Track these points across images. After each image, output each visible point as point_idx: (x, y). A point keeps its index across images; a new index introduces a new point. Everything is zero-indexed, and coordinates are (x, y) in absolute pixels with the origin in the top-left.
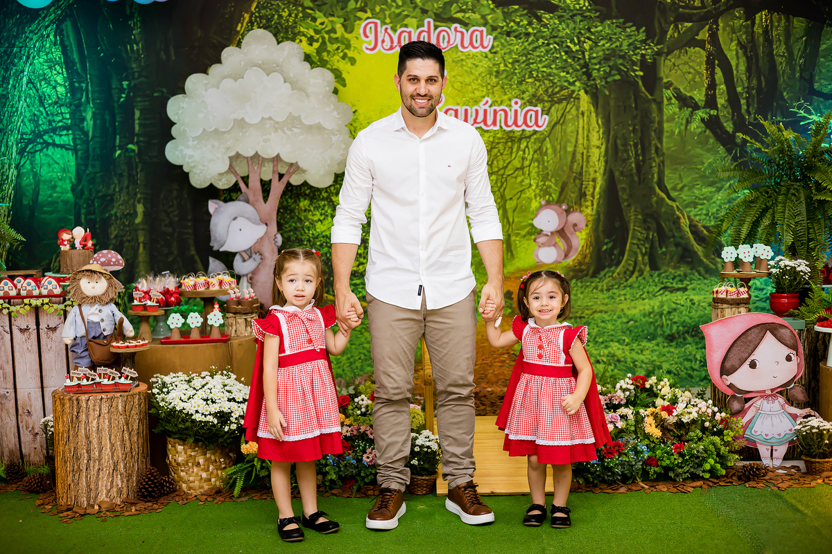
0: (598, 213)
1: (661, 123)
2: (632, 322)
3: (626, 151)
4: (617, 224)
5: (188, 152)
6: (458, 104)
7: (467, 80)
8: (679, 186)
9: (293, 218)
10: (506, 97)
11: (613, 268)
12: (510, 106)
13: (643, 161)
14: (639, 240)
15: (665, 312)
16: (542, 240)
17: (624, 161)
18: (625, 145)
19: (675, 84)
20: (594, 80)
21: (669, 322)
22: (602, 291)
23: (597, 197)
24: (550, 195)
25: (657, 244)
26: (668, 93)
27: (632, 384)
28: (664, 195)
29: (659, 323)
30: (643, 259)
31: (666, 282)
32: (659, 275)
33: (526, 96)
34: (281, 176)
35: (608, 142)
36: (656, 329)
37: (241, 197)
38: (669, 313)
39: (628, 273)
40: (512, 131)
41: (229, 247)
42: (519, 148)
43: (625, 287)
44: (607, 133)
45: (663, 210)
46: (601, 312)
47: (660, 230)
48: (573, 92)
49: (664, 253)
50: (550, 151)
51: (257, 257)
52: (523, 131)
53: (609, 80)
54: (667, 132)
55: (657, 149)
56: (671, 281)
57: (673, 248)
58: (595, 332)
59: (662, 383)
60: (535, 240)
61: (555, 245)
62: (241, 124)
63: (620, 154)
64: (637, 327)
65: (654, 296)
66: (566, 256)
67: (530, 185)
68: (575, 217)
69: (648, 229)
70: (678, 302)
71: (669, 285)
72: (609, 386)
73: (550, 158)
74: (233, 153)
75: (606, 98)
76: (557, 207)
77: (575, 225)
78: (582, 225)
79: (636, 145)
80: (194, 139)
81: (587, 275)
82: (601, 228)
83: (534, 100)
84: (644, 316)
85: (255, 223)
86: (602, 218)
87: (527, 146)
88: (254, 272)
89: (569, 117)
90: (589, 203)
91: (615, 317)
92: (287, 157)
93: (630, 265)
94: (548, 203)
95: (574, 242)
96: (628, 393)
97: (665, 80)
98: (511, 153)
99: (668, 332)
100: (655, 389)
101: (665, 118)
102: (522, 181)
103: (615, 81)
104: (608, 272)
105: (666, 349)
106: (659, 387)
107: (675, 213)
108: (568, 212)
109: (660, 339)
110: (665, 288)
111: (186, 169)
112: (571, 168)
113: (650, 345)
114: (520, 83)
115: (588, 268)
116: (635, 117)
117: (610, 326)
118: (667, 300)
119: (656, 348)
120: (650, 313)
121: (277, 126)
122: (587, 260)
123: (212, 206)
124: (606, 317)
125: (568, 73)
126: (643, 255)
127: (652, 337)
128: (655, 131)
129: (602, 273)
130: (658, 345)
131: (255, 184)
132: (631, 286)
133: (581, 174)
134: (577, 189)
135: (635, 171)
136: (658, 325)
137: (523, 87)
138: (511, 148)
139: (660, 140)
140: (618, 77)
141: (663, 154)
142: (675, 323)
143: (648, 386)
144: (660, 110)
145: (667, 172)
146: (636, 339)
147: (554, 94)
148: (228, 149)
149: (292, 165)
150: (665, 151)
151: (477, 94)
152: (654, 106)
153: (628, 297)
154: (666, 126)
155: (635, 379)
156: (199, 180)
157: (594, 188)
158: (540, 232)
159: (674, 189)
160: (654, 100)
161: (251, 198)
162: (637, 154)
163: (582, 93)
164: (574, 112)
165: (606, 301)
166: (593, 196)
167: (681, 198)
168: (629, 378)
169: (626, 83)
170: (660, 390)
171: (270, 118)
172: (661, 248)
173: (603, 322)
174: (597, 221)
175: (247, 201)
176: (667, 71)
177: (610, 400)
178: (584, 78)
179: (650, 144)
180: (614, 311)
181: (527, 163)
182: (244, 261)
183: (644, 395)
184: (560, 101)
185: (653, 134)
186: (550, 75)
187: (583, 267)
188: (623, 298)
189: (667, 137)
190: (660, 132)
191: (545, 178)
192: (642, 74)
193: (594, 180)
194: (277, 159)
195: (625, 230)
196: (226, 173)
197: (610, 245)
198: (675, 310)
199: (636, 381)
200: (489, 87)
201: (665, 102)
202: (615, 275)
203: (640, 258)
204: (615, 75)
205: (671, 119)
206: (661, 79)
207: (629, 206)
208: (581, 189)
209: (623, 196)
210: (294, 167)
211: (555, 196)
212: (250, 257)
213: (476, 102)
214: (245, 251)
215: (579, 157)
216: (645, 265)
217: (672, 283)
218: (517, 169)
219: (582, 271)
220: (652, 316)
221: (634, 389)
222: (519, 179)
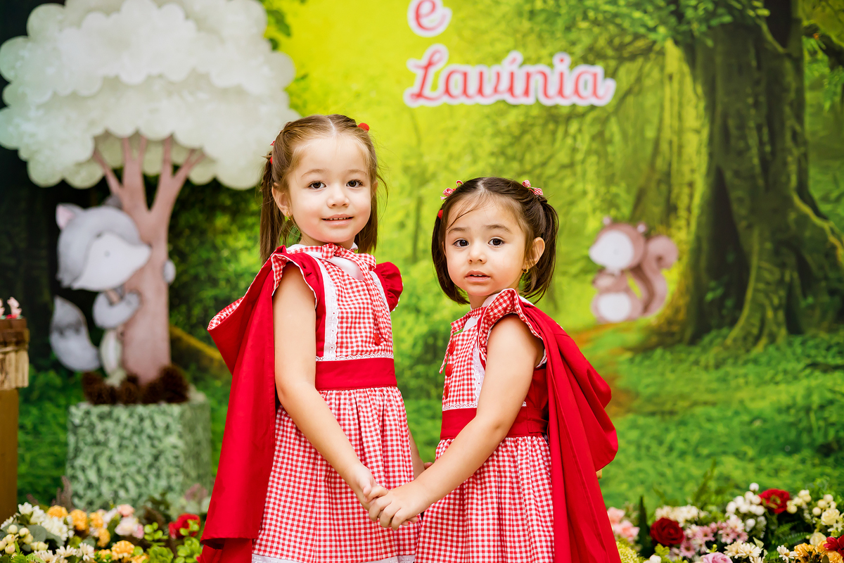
0: (698, 239)
1: (800, 92)
2: (757, 424)
3: (743, 137)
4: (731, 258)
5: (28, 127)
6: (468, 63)
7: (483, 24)
8: (834, 195)
9: (202, 243)
10: (544, 52)
11: (725, 331)
12: (551, 65)
13: (773, 153)
14: (768, 283)
15: (815, 406)
16: (605, 282)
17: (740, 153)
18: (742, 127)
19: (823, 29)
20: (689, 23)
21: (822, 423)
22: (706, 368)
23: (696, 211)
24: (618, 208)
25: (798, 291)
26: (811, 43)
27: (761, 504)
28: (807, 210)
29: (804, 424)
30: (775, 315)
31: (816, 356)
32: (803, 343)
33: (579, 50)
34: (176, 168)
35: (712, 122)
36: (799, 434)
37: (110, 201)
38: (822, 407)
39: (751, 339)
40: (556, 107)
41: (86, 282)
42: (566, 133)
43: (746, 363)
44: (711, 107)
45: (808, 234)
46: (705, 403)
47: (803, 267)
48: (654, 42)
49: (812, 307)
50: (617, 138)
51: (133, 299)
52: (574, 106)
53: (714, 22)
54: (812, 106)
55: (795, 135)
56: (824, 352)
57: (825, 298)
58: (695, 437)
59: (821, 503)
60: (594, 282)
61: (627, 291)
62: (113, 84)
63: (733, 142)
64: (766, 431)
65: (796, 378)
66: (646, 308)
67: (585, 193)
68: (659, 245)
69: (783, 266)
70: (837, 389)
71: (820, 359)
72: (713, 508)
73: (618, 149)
74: (98, 131)
75: (710, 53)
76: (628, 228)
77: (660, 259)
78: (672, 258)
79: (759, 128)
80: (39, 107)
81: (680, 341)
82: (703, 263)
83: (591, 56)
84: (780, 411)
85: (131, 242)
86: (705, 246)
87: (580, 130)
88: (128, 324)
89: (648, 82)
90: (682, 223)
91: (729, 413)
92: (187, 138)
93: (753, 325)
94: (615, 223)
95: (659, 286)
96: (751, 522)
97: (806, 23)
98: (554, 140)
99: (820, 440)
100: (807, 516)
101: (807, 83)
102: (572, 186)
103: (723, 25)
104: (717, 337)
105: (818, 470)
106: (816, 511)
107: (826, 240)
108: (648, 236)
109: (806, 453)
110: (814, 365)
111: (23, 155)
112: (652, 165)
113: (791, 462)
114: (568, 29)
115: (683, 331)
116: (757, 83)
117: (720, 429)
118: (818, 387)
119: (800, 467)
120: (788, 408)
121: (172, 89)
122: (681, 316)
123: (64, 214)
124: (714, 412)
125: (645, 12)
126: (776, 309)
127: (793, 448)
128: (791, 105)
129: (707, 339)
130: (803, 461)
131: (134, 180)
132: (756, 361)
133: (668, 175)
134: (662, 200)
135: (758, 170)
136: (804, 429)
137: (573, 35)
138: (554, 133)
139: (799, 118)
140: (727, 19)
141: (805, 143)
142: (833, 424)
143: (792, 508)
144: (799, 71)
145: (813, 173)
146: (766, 451)
147: (622, 47)
148: (92, 123)
149: (192, 151)
150: (808, 136)
151: (499, 47)
152: (788, 65)
153: (751, 378)
154: (809, 96)
155: (766, 495)
156: (43, 173)
157: (691, 196)
158: (601, 270)
159: (826, 199)
160: (789, 56)
161: (126, 202)
162: (761, 143)
163: (669, 45)
164: (656, 74)
165: (714, 386)
166: (689, 210)
167: (838, 215)
168: (754, 492)
169: (742, 29)
170: (819, 517)
171: (161, 76)
172: (805, 296)
173: (709, 420)
174: (696, 252)
175: (120, 207)
176: (808, 8)
177: (715, 534)
178: (673, 20)
179: (783, 124)
180: (727, 404)
181: (579, 157)
182: (111, 304)
183: (786, 528)
184: (633, 57)
185: (787, 110)
186: (616, 15)
187: (675, 328)
188: (741, 381)
189: (813, 115)
190: (799, 107)
191: (610, 180)
192: (765, 12)
193: (691, 185)
194: (170, 141)
195: (742, 268)
196: (89, 161)
197: (719, 292)
198: (831, 402)
199: (768, 499)
200: (519, 36)
201: (807, 57)
202: (729, 342)
203: (770, 314)
204: (721, 15)
205: (817, 85)
206: (799, 21)
207: (750, 227)
208: (668, 199)
209: (740, 210)
210: (197, 154)
211: (626, 211)
212: (122, 298)
213: (497, 59)
214: (115, 289)
215: (664, 147)
216: (778, 325)
217: (825, 357)
218: (563, 167)
219: (672, 334)
220: (793, 411)
221: (764, 515)
222: (567, 183)
